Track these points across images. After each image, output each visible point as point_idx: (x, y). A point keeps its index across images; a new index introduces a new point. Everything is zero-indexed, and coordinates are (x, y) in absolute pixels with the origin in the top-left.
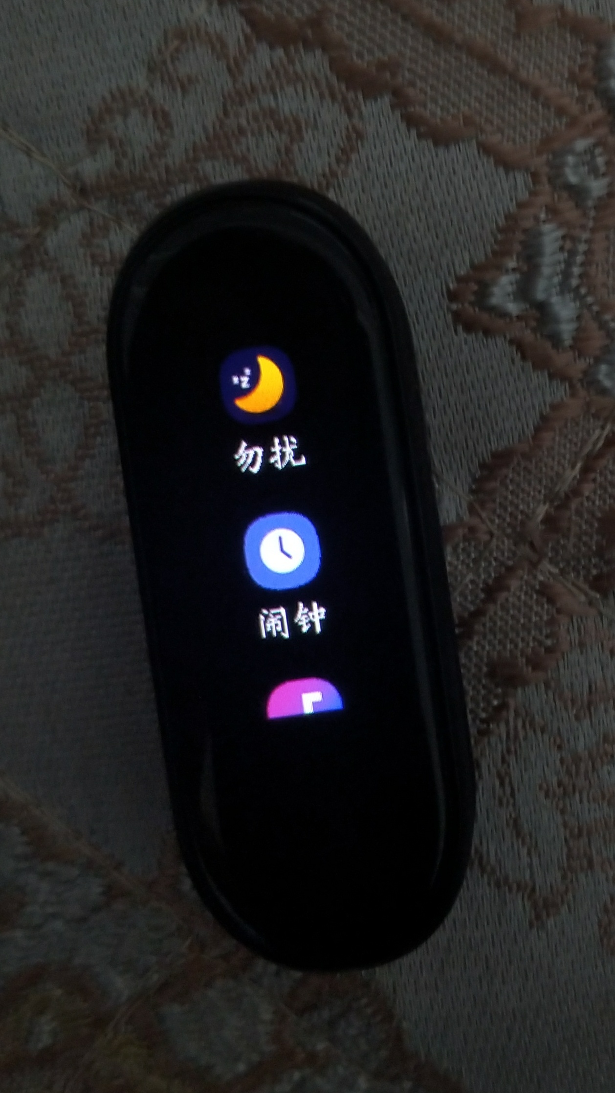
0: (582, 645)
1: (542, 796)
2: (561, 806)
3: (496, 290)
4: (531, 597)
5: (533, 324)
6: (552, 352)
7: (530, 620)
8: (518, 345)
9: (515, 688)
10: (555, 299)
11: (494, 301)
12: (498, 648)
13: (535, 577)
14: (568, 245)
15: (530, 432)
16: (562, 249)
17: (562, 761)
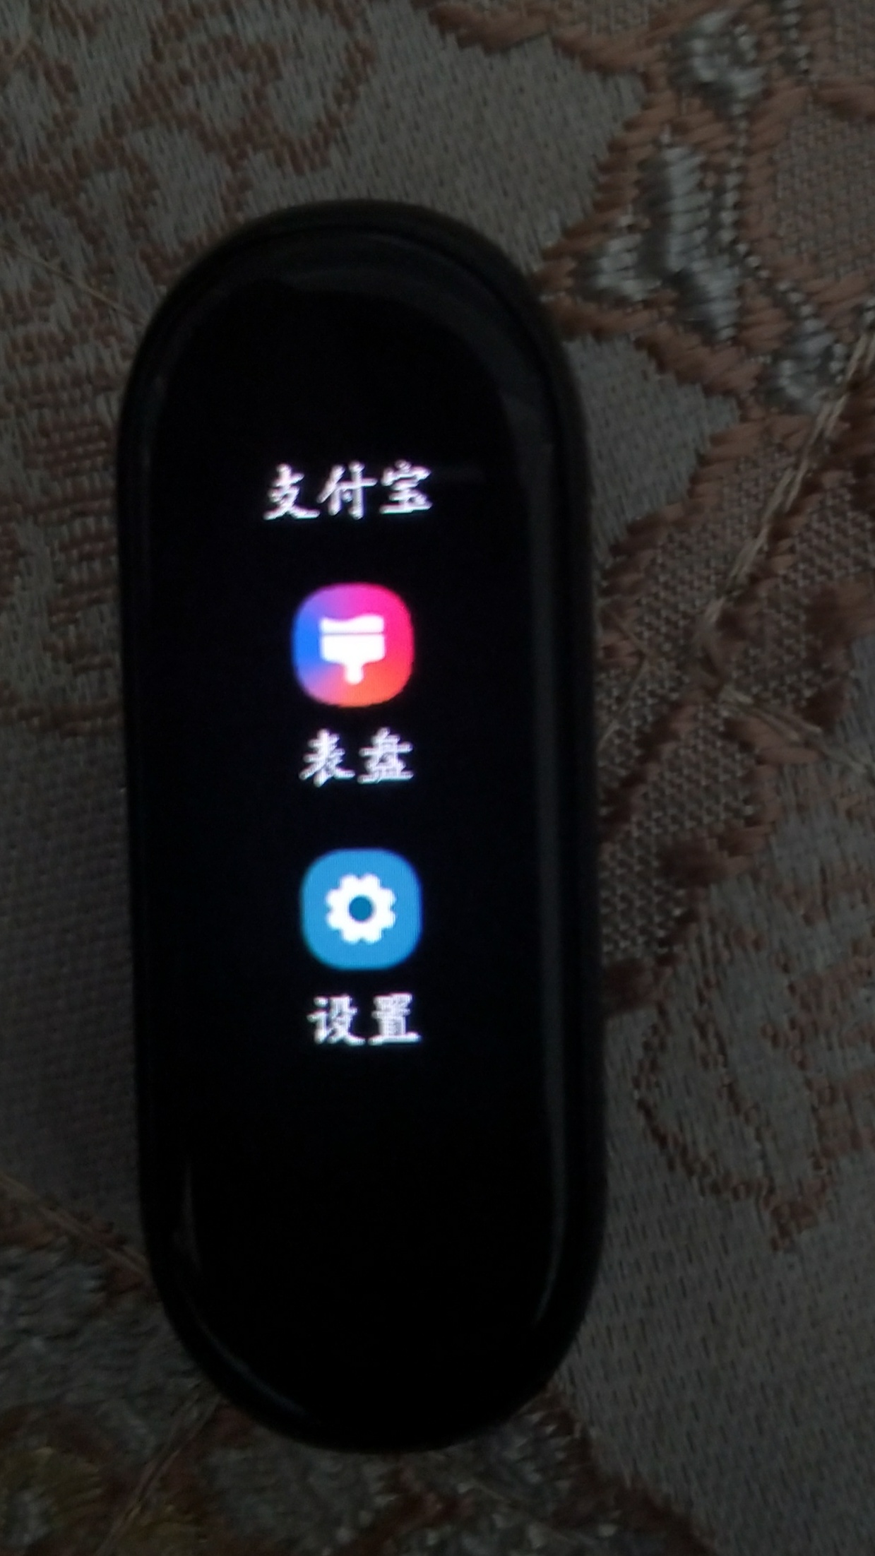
0: (801, 808)
1: (768, 1045)
2: (798, 1057)
3: (605, 263)
4: (714, 746)
5: (669, 310)
6: (703, 352)
7: (715, 778)
8: (652, 348)
9: (706, 884)
10: (697, 266)
11: (604, 281)
12: (673, 828)
13: (716, 714)
14: (711, 179)
15: (682, 486)
16: (701, 186)
17: (792, 988)
